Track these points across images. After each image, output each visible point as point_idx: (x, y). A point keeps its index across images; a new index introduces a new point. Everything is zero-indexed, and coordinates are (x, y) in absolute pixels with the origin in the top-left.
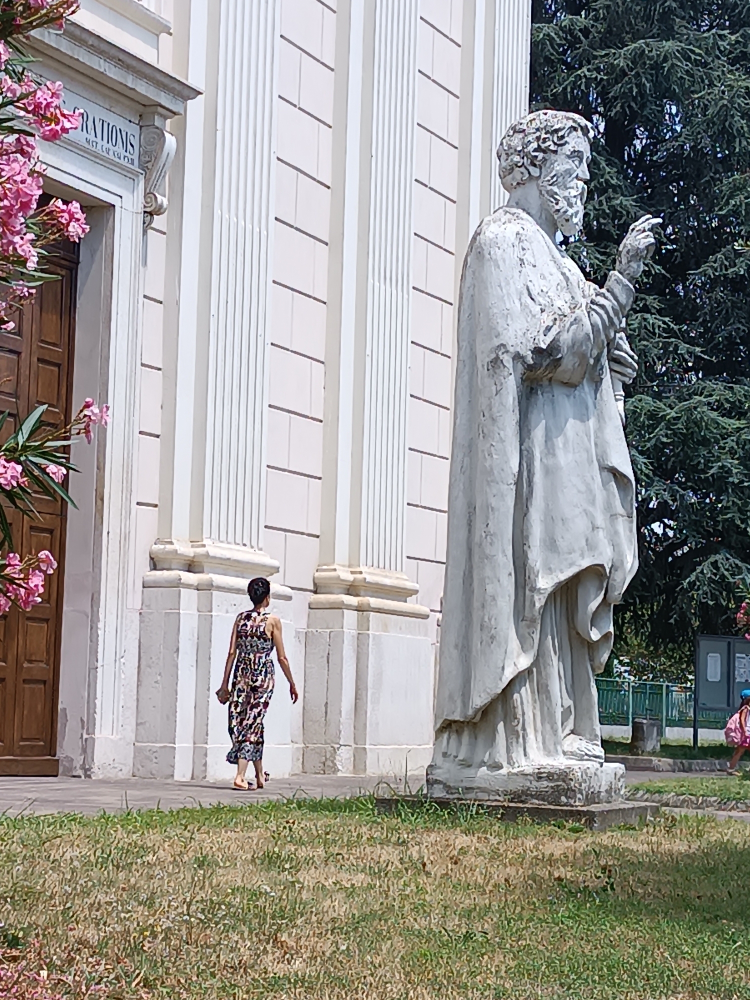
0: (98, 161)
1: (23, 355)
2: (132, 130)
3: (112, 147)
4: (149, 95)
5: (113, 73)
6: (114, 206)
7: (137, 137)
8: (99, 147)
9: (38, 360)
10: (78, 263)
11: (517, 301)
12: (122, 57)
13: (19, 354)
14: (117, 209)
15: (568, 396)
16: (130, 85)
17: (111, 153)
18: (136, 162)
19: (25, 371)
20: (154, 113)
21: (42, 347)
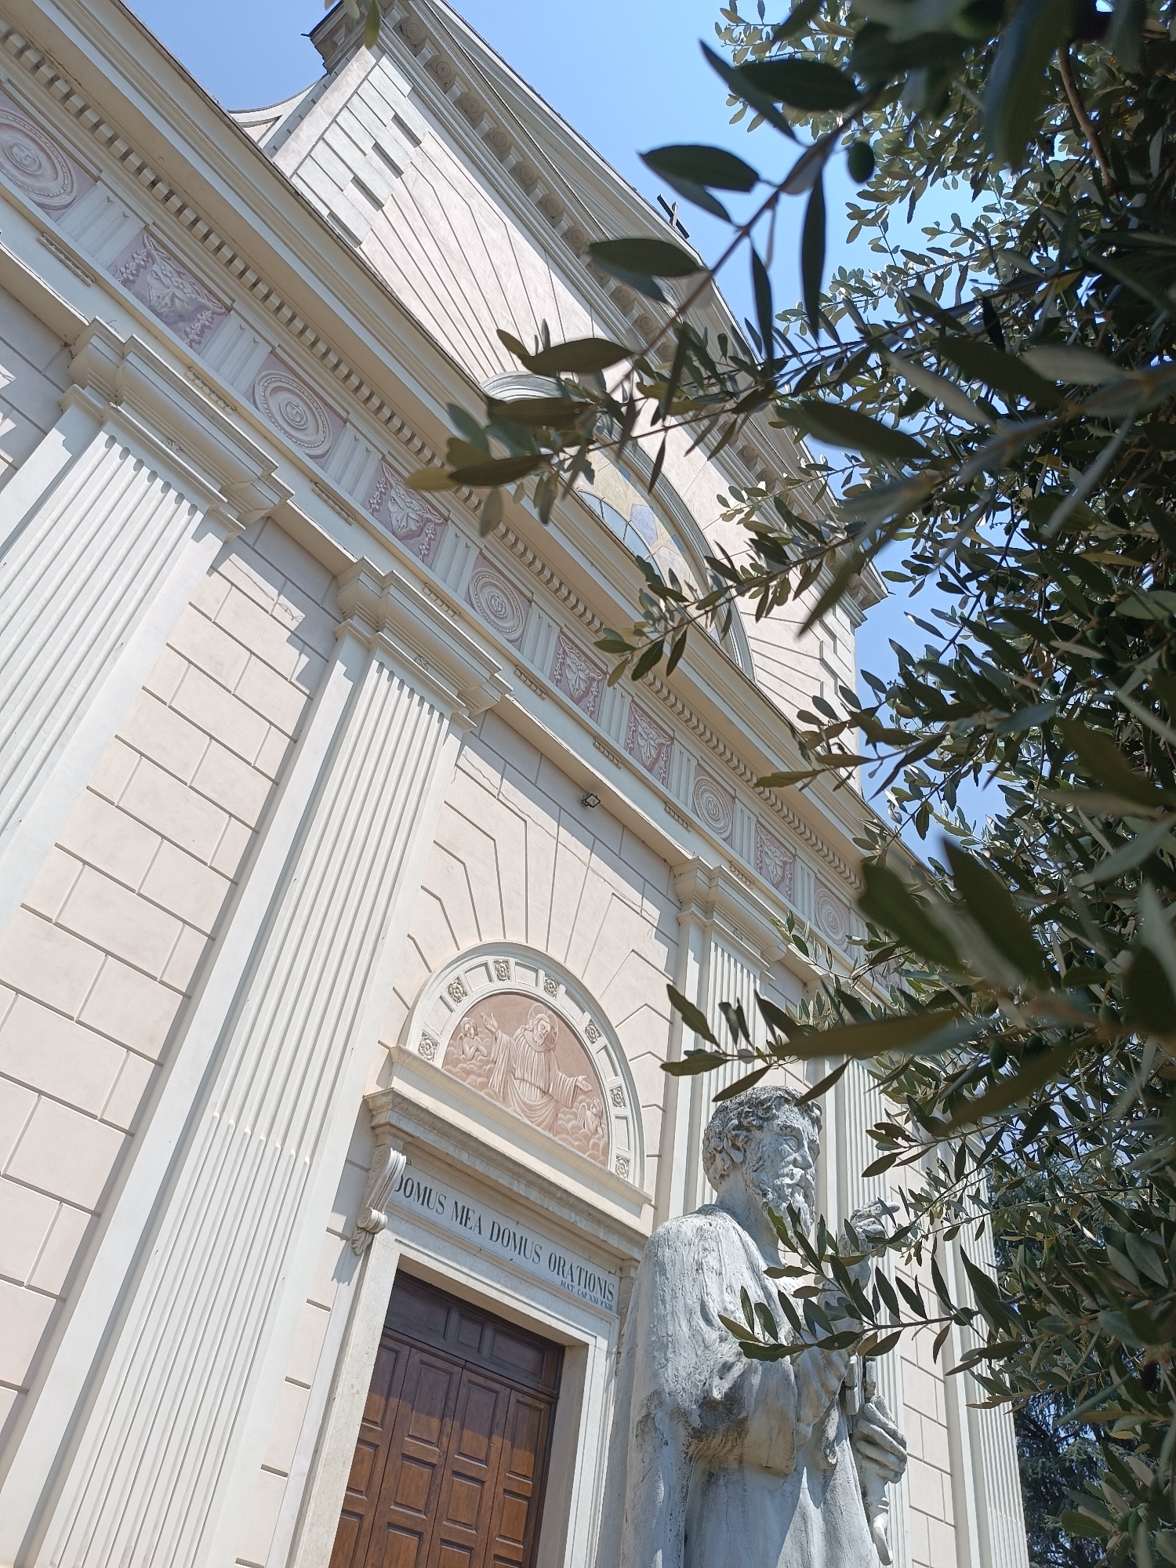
0: (571, 1301)
1: (487, 1485)
2: (613, 1280)
3: (588, 1292)
4: (621, 1248)
5: (584, 1225)
6: (588, 1345)
7: (616, 1286)
8: (575, 1290)
9: (505, 1490)
10: (557, 1399)
11: (684, 1324)
12: (591, 1211)
13: (482, 1483)
14: (591, 1348)
15: (771, 1492)
16: (601, 1237)
17: (588, 1297)
18: (614, 1308)
19: (487, 1501)
20: (630, 1266)
21: (510, 1478)
